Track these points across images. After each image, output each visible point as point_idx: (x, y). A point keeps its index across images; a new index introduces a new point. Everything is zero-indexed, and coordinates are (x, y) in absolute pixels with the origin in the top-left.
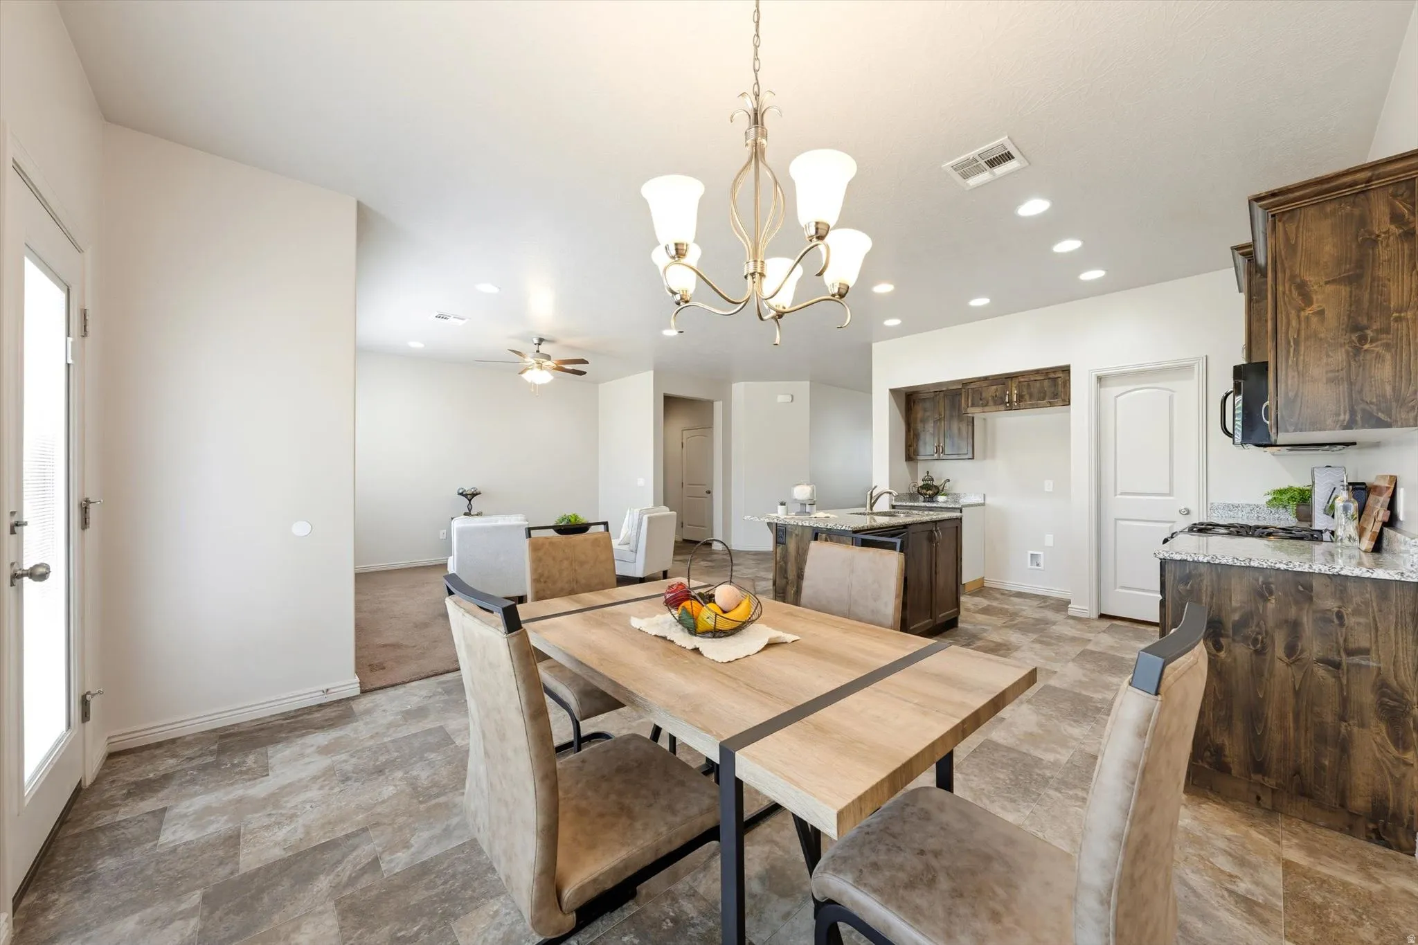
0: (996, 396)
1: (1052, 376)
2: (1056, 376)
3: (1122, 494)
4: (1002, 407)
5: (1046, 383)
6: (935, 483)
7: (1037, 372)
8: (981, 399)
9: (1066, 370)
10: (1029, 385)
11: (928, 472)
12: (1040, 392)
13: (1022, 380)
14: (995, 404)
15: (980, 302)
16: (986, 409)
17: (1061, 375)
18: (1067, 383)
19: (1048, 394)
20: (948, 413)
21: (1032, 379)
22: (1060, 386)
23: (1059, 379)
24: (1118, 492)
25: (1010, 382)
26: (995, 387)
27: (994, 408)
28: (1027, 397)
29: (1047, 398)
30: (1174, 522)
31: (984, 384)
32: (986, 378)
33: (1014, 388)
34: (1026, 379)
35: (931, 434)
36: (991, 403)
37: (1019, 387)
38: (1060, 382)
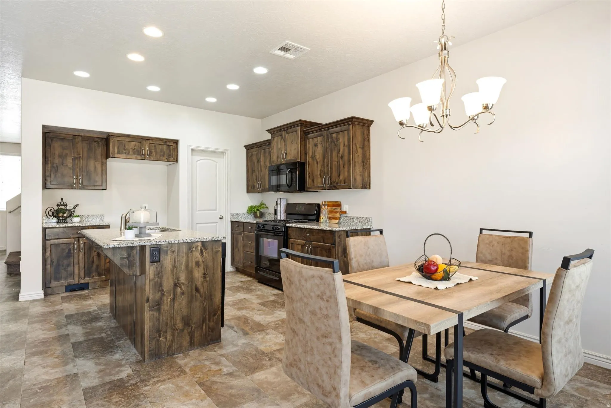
0: (135, 149)
1: (168, 144)
2: (170, 144)
3: (199, 210)
4: (139, 157)
5: (165, 147)
6: (68, 208)
7: (160, 139)
8: (124, 149)
9: (176, 142)
10: (155, 146)
11: (62, 199)
12: (161, 152)
13: (152, 142)
14: (134, 153)
15: (154, 88)
16: (128, 156)
17: (172, 144)
18: (176, 150)
19: (166, 153)
20: (85, 154)
21: (157, 143)
22: (172, 151)
23: (172, 146)
24: (197, 210)
25: (144, 142)
26: (134, 143)
27: (134, 157)
28: (154, 154)
29: (165, 156)
30: (217, 223)
31: (127, 139)
32: (128, 136)
33: (147, 146)
34: (154, 143)
35: (70, 168)
36: (131, 152)
37: (149, 146)
38: (172, 148)
